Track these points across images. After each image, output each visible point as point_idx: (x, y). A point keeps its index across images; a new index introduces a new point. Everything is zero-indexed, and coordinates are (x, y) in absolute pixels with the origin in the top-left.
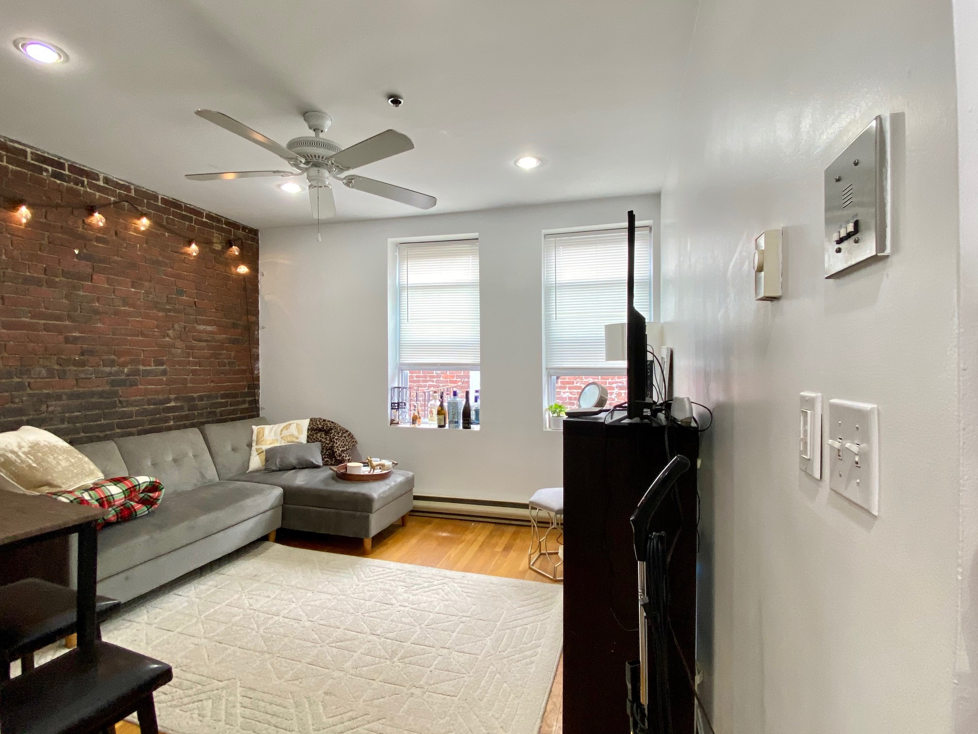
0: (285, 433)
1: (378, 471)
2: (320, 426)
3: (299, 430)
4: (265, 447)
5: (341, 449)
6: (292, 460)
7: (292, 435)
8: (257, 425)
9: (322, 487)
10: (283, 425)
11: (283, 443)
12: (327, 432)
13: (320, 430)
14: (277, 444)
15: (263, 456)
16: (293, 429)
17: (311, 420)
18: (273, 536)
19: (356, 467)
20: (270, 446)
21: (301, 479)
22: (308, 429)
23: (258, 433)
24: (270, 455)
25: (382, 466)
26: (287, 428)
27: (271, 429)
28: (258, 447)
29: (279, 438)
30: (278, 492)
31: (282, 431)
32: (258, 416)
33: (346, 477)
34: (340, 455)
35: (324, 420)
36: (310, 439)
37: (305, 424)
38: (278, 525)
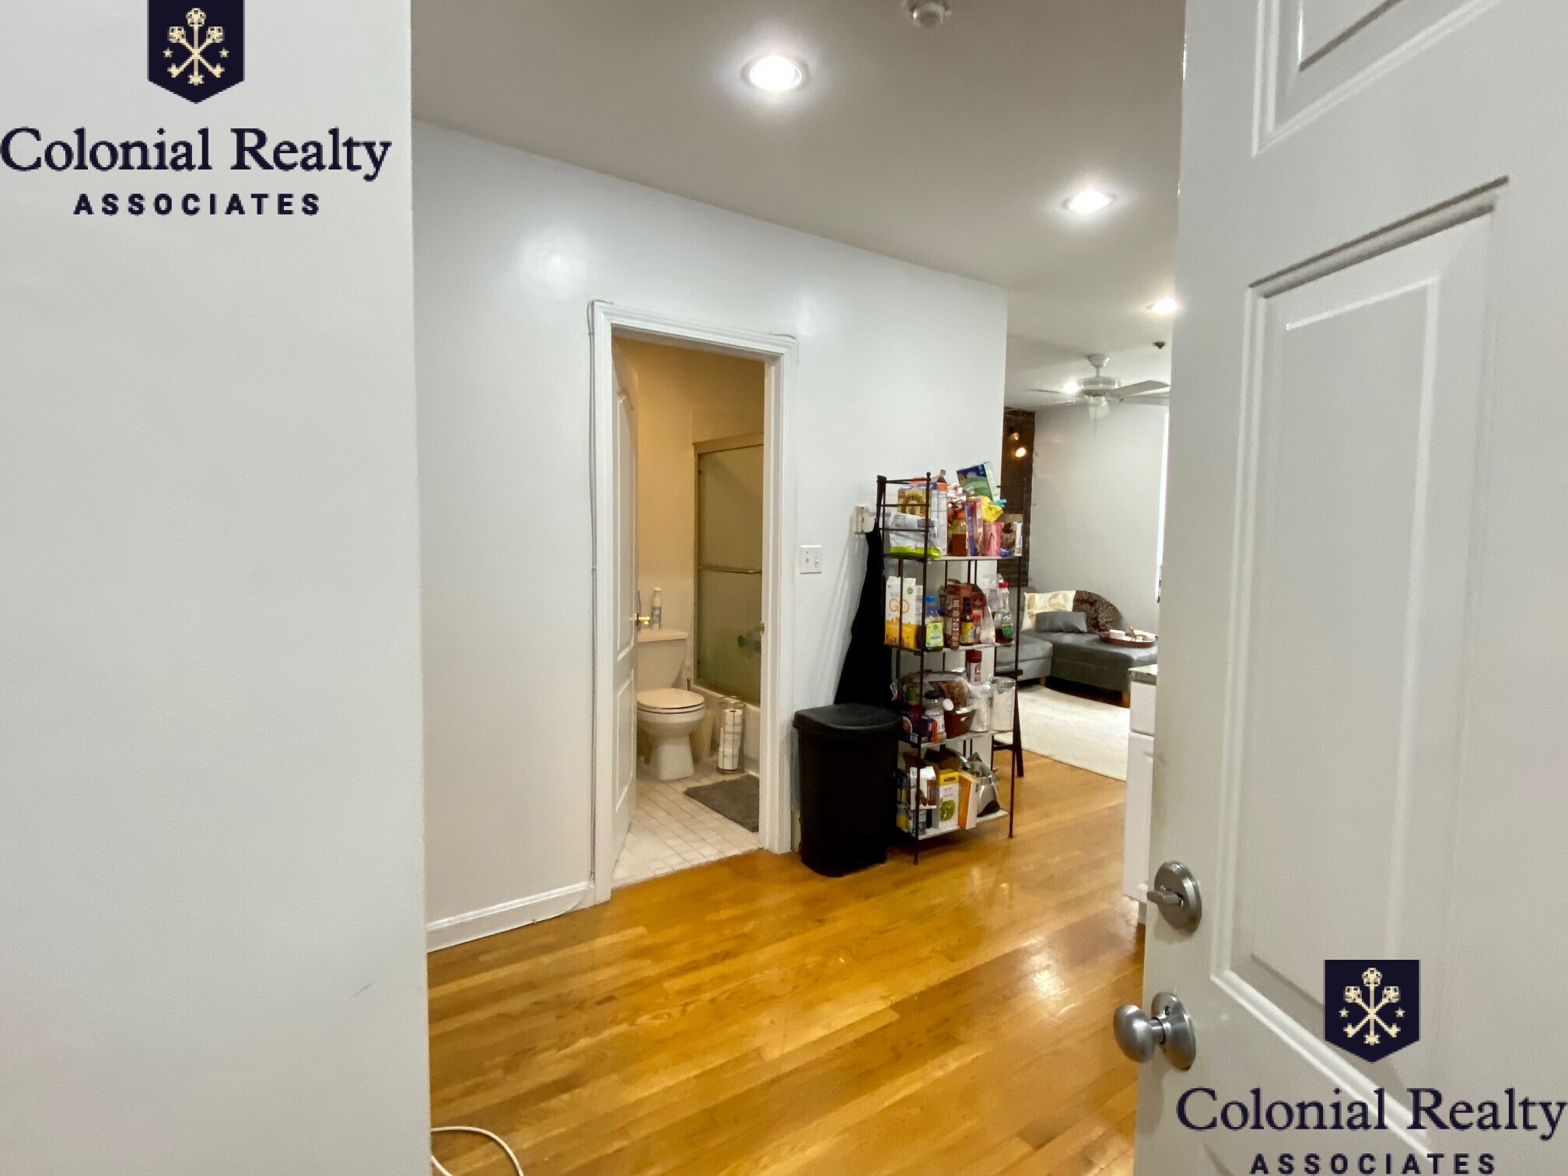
0: (1053, 601)
1: (1140, 640)
2: (1086, 598)
3: (1065, 598)
4: (1036, 611)
5: (1105, 620)
6: (1060, 624)
7: (1060, 604)
8: (1027, 592)
9: (1086, 646)
10: (1050, 594)
11: (1051, 610)
12: (1092, 604)
13: (1086, 601)
14: (1046, 610)
15: (1034, 619)
16: (1060, 599)
17: (1077, 592)
18: (1043, 681)
19: (1117, 634)
20: (1040, 611)
21: (1068, 639)
22: (1075, 600)
23: (1030, 599)
24: (1040, 618)
25: (1144, 637)
26: (1055, 596)
27: (1041, 598)
28: (1030, 610)
29: (1048, 605)
30: (1049, 645)
31: (1050, 598)
32: (1027, 585)
33: (1108, 641)
34: (1104, 626)
35: (1090, 593)
36: (1075, 608)
37: (1072, 595)
38: (1048, 673)
